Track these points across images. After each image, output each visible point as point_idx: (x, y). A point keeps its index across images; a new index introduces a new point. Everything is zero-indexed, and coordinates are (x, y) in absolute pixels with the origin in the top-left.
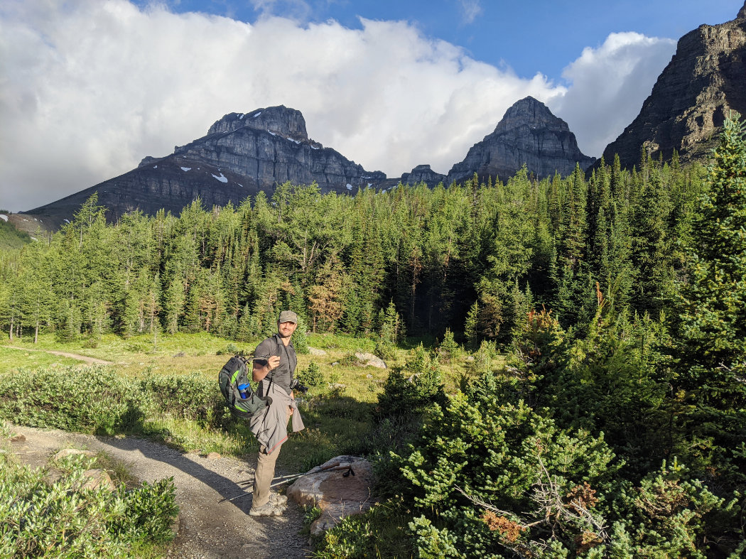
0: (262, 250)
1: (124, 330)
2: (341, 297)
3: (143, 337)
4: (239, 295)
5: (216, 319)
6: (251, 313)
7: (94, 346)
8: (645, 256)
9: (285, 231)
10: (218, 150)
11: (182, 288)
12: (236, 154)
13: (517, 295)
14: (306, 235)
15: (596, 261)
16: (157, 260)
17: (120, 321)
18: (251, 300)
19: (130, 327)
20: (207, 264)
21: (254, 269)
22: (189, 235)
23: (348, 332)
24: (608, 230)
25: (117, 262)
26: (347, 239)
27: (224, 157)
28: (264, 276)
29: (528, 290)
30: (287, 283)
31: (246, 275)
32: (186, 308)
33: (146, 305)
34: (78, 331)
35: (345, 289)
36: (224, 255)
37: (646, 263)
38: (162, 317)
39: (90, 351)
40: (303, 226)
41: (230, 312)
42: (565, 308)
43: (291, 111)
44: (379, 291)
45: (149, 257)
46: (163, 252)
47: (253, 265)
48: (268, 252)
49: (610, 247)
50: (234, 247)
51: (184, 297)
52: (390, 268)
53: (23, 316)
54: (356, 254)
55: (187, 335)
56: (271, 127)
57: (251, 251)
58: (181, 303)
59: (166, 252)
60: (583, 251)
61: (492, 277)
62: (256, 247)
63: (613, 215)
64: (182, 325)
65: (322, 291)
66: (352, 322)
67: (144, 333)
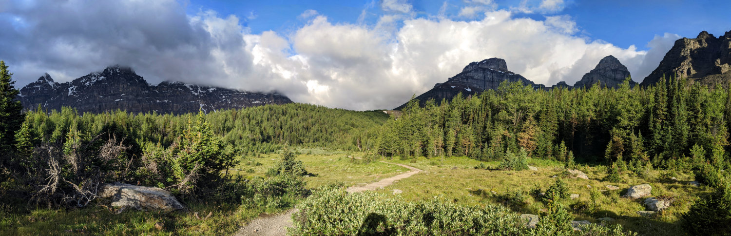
0: (493, 115)
1: (428, 154)
2: (535, 138)
3: (436, 158)
4: (481, 138)
5: (470, 150)
6: (488, 147)
7: (415, 162)
8: (693, 121)
9: (505, 105)
10: (467, 78)
11: (454, 135)
12: (475, 79)
13: (633, 137)
14: (516, 106)
15: (673, 121)
16: (442, 122)
17: (426, 150)
18: (488, 140)
19: (431, 153)
20: (465, 123)
21: (489, 124)
22: (456, 109)
23: (539, 157)
24: (678, 107)
25: (424, 123)
26: (538, 108)
27: (470, 81)
28: (494, 128)
29: (640, 135)
30: (506, 132)
31: (485, 128)
32: (456, 144)
33: (437, 143)
34: (409, 155)
35: (537, 134)
36: (473, 118)
37: (693, 124)
38: (445, 148)
39: (413, 164)
40: (514, 101)
41: (477, 146)
42: (657, 144)
43: (500, 60)
44: (555, 135)
45: (438, 121)
46: (444, 118)
47: (488, 123)
48: (496, 116)
49: (679, 114)
50: (478, 114)
51: (455, 139)
52: (560, 124)
53: (387, 148)
54: (543, 116)
55: (457, 158)
56: (491, 67)
57: (487, 116)
58: (454, 142)
59: (446, 118)
60: (666, 116)
61: (619, 128)
62: (490, 113)
63: (680, 100)
64: (454, 152)
65: (526, 136)
66: (541, 151)
67: (437, 156)
